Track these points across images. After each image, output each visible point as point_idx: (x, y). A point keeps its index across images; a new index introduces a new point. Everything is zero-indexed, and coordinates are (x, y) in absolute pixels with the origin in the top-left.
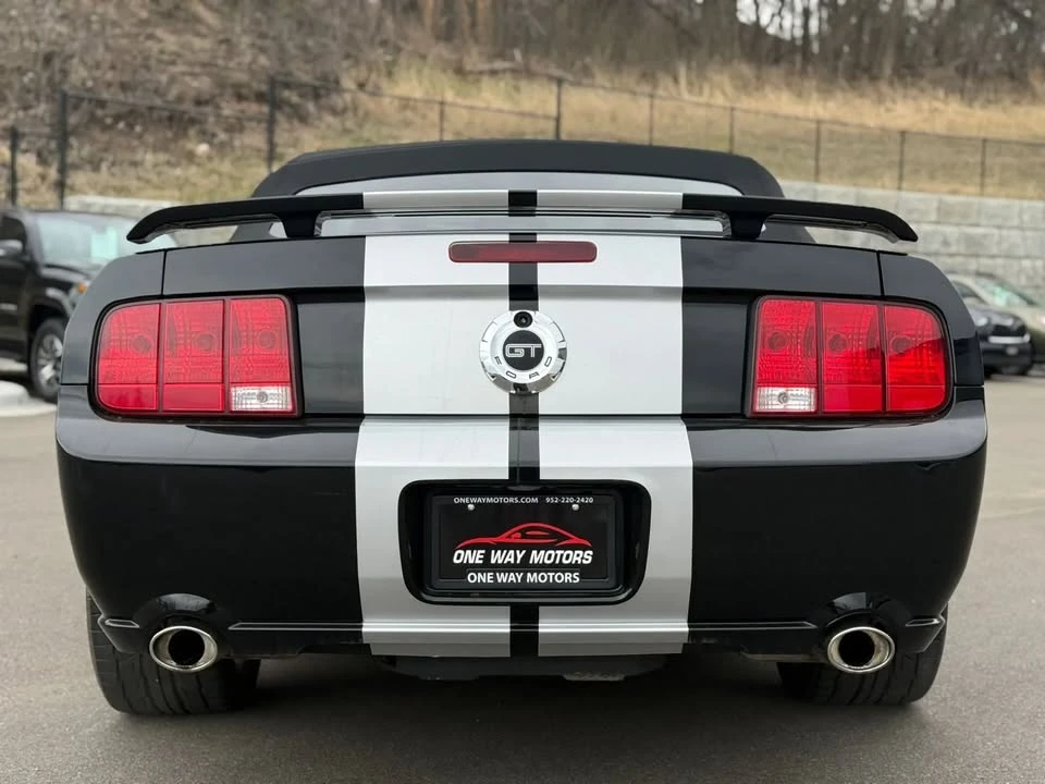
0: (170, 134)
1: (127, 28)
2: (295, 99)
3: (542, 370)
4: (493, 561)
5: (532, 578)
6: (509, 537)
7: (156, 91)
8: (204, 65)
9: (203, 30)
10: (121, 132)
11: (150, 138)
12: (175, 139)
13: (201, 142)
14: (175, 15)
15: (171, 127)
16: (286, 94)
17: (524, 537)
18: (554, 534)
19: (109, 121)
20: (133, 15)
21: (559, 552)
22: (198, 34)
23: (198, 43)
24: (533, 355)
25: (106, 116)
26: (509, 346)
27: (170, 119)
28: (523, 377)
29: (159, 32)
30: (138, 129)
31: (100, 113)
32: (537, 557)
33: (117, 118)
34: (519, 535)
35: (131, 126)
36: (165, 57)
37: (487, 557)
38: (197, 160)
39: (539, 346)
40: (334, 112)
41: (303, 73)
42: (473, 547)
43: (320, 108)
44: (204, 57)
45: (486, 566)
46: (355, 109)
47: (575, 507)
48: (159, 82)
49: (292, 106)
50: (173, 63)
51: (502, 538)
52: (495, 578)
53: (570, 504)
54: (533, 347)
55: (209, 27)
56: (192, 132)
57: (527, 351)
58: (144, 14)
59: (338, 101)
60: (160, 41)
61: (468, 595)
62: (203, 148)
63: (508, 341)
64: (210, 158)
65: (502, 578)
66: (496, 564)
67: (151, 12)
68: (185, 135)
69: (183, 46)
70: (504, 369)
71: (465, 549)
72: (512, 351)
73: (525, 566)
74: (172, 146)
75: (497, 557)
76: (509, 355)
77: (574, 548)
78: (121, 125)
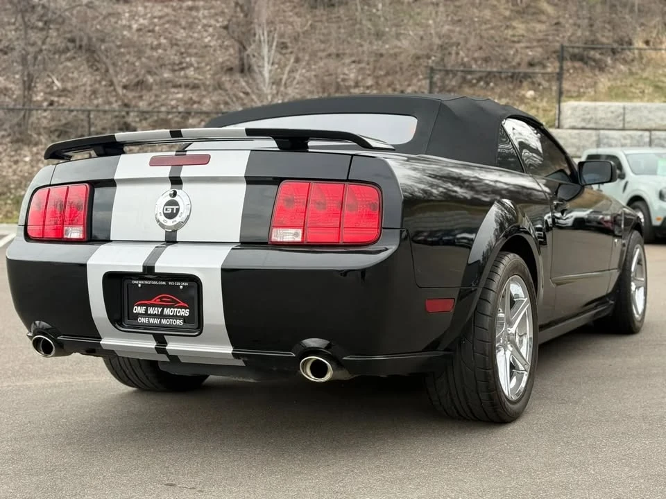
0: (511, 86)
1: (495, 23)
2: (598, 56)
3: (178, 219)
4: (149, 313)
5: (164, 321)
6: (155, 301)
7: (505, 61)
8: (539, 41)
9: (544, 18)
10: (482, 88)
11: (498, 90)
12: (514, 90)
13: (530, 89)
14: (527, 12)
15: (512, 82)
16: (592, 53)
17: (161, 301)
18: (173, 301)
19: (474, 81)
20: (500, 14)
21: (176, 310)
22: (540, 22)
23: (539, 27)
24: (175, 212)
25: (473, 79)
26: (166, 207)
27: (512, 77)
28: (170, 223)
29: (515, 24)
30: (492, 84)
31: (469, 77)
32: (167, 311)
33: (479, 80)
34: (159, 300)
35: (487, 84)
36: (516, 39)
37: (147, 310)
38: (526, 101)
39: (178, 207)
40: (625, 62)
41: (606, 38)
42: (141, 305)
43: (615, 60)
44: (541, 36)
45: (146, 315)
46: (641, 58)
47: (181, 287)
48: (508, 54)
49: (594, 60)
50: (519, 42)
51: (152, 302)
52: (149, 321)
53: (179, 286)
54: (175, 207)
55: (548, 16)
56: (525, 84)
57: (173, 209)
58: (507, 13)
59: (629, 55)
60: (514, 28)
61: (138, 328)
62: (530, 93)
63: (166, 205)
64: (534, 99)
65: (152, 321)
66: (150, 314)
67: (512, 11)
68: (520, 87)
69: (528, 30)
70: (162, 218)
71: (138, 306)
72: (166, 210)
73: (161, 316)
74: (512, 93)
75: (151, 311)
76: (165, 212)
77: (181, 307)
78: (482, 83)
